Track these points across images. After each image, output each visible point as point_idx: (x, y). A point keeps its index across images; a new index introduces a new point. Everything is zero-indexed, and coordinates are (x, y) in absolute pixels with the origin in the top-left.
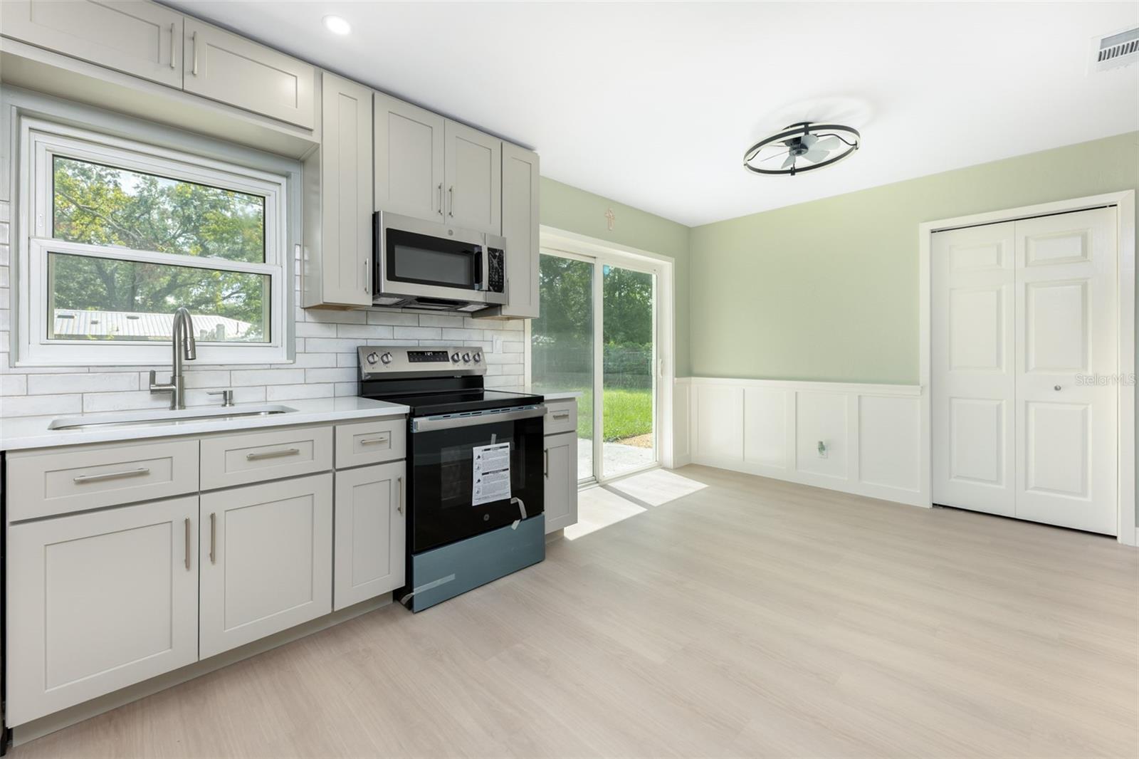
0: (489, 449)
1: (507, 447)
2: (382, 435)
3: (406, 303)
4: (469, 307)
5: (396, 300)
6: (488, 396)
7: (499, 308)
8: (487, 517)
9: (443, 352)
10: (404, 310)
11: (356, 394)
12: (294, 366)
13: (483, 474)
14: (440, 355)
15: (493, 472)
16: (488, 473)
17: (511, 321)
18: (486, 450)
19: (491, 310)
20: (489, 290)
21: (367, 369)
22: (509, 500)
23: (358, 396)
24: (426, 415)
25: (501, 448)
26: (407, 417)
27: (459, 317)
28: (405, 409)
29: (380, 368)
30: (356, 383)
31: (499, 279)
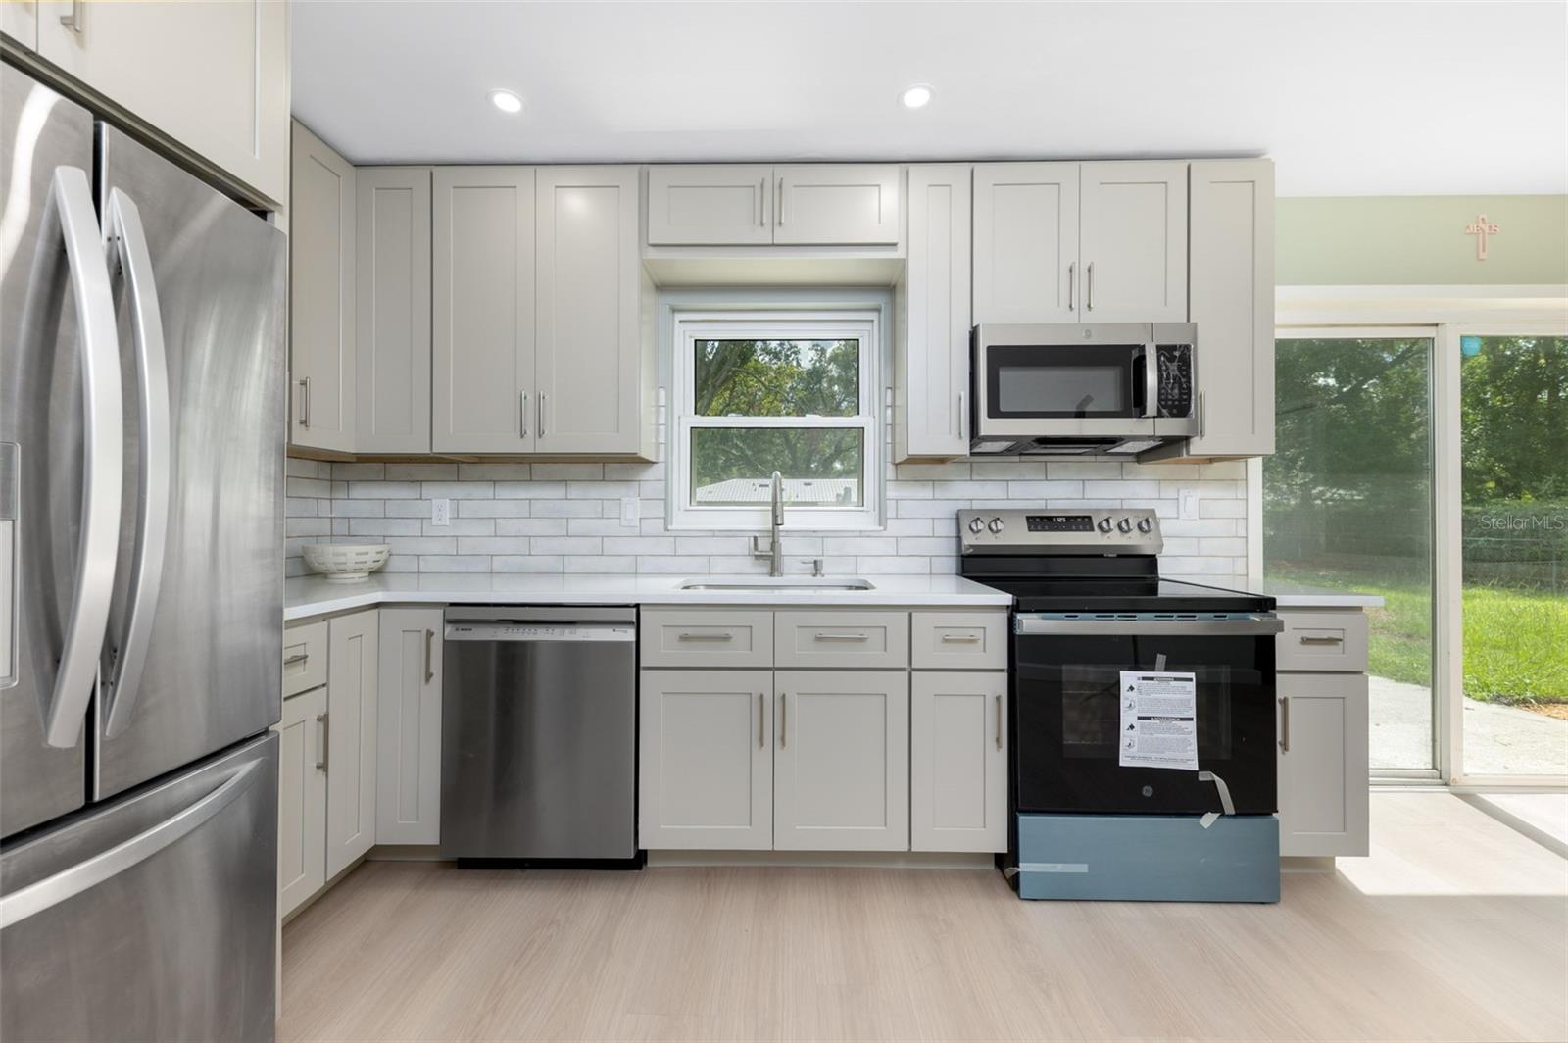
0: (1152, 679)
1: (1191, 680)
2: (972, 632)
3: (1021, 448)
4: (1125, 445)
5: (1005, 445)
6: (1165, 590)
7: (1184, 442)
8: (1148, 791)
9: (1083, 517)
10: (1024, 458)
11: (954, 571)
12: (885, 534)
13: (1139, 718)
14: (1080, 522)
15: (1160, 718)
16: (1149, 718)
17: (1216, 464)
18: (1144, 679)
19: (1169, 447)
20: (1160, 415)
21: (969, 540)
22: (1195, 773)
23: (957, 574)
24: (1036, 611)
25: (1176, 679)
26: (1010, 609)
27: (1114, 462)
28: (1006, 599)
29: (987, 539)
30: (954, 558)
31: (1181, 394)
